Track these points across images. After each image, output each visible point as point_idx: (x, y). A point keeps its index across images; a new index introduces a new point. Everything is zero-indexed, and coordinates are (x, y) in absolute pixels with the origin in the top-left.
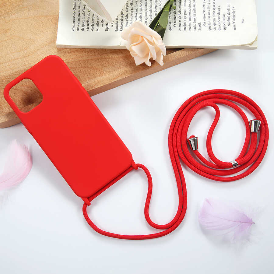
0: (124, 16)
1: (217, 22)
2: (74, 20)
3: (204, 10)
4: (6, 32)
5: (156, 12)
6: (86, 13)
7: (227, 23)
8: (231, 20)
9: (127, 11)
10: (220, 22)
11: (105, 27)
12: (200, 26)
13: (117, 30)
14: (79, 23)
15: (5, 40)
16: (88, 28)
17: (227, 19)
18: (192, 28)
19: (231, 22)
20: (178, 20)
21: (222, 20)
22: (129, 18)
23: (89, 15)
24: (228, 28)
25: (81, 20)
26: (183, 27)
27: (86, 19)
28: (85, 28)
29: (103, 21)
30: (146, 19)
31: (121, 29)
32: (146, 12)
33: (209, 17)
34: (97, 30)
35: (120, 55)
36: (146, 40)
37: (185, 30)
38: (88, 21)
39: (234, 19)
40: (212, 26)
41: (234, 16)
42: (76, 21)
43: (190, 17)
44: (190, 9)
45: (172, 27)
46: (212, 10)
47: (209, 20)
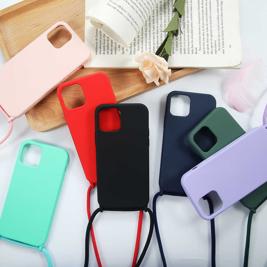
0: (136, 42)
1: (210, 47)
2: (97, 46)
3: (200, 37)
6: (106, 39)
7: (218, 48)
8: (221, 45)
9: (138, 37)
10: (212, 47)
11: (121, 51)
12: (196, 50)
13: (131, 53)
16: (108, 52)
17: (217, 44)
18: (191, 52)
19: (221, 47)
20: (179, 45)
21: (213, 45)
22: (140, 43)
23: (108, 41)
24: (218, 52)
25: (102, 46)
26: (183, 51)
27: (106, 45)
28: (106, 52)
29: (119, 46)
30: (154, 44)
31: (134, 53)
32: (154, 38)
33: (204, 43)
34: (115, 54)
36: (156, 66)
37: (185, 53)
38: (108, 46)
39: (223, 45)
40: (206, 50)
41: (223, 42)
43: (189, 43)
44: (188, 36)
45: (175, 51)
46: (206, 37)
47: (204, 45)
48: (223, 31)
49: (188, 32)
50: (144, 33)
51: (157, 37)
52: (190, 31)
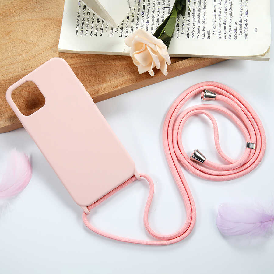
0: (129, 21)
1: (228, 30)
2: (78, 24)
3: (215, 17)
4: (8, 34)
5: (163, 18)
6: (91, 16)
7: (238, 31)
8: (243, 28)
9: (133, 15)
10: (230, 31)
11: (109, 32)
12: (209, 34)
13: (121, 35)
14: (82, 27)
15: (6, 42)
16: (91, 33)
17: (238, 27)
18: (201, 37)
19: (243, 31)
20: (186, 26)
21: (233, 28)
22: (135, 23)
23: (93, 19)
24: (239, 37)
25: (85, 24)
26: (191, 35)
27: (90, 23)
28: (89, 32)
29: (107, 25)
30: (153, 25)
31: (126, 35)
32: (153, 17)
33: (220, 25)
34: (101, 35)
35: (124, 63)
36: (149, 49)
37: (193, 37)
38: (92, 25)
39: (246, 27)
40: (222, 35)
41: (246, 24)
42: (80, 25)
44: (199, 15)
45: (180, 34)
46: (223, 17)
47: (220, 28)
48: (247, 10)
49: (199, 10)
50: (141, 10)
51: (158, 16)
52: (202, 9)
